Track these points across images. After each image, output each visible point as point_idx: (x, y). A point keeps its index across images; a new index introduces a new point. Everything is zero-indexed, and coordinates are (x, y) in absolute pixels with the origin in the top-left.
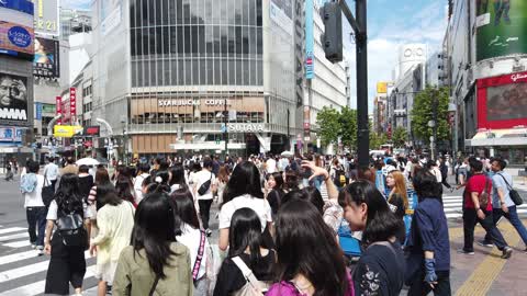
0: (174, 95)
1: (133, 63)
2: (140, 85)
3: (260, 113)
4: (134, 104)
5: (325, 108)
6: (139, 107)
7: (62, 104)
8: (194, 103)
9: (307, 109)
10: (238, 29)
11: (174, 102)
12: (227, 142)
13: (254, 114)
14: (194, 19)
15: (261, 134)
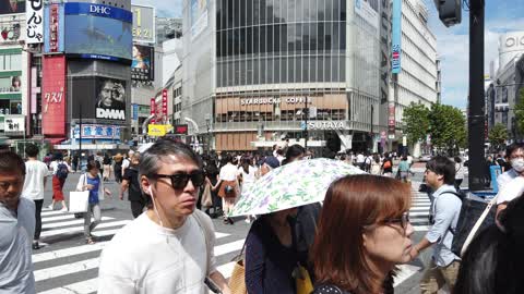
0: (256, 94)
1: (218, 64)
2: (224, 85)
3: (342, 111)
4: (218, 102)
5: (412, 103)
6: (223, 106)
7: (156, 105)
8: (274, 100)
9: (393, 105)
11: (256, 100)
12: (307, 140)
13: (334, 111)
14: (277, 20)
15: (342, 132)
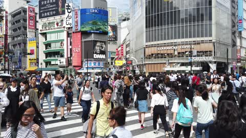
0: (165, 45)
1: (146, 31)
2: (149, 41)
3: (210, 51)
4: (147, 49)
6: (149, 51)
7: (118, 52)
8: (174, 48)
9: (240, 47)
10: (198, 9)
11: (165, 48)
12: (192, 67)
13: (206, 52)
14: (175, 8)
15: (210, 62)
